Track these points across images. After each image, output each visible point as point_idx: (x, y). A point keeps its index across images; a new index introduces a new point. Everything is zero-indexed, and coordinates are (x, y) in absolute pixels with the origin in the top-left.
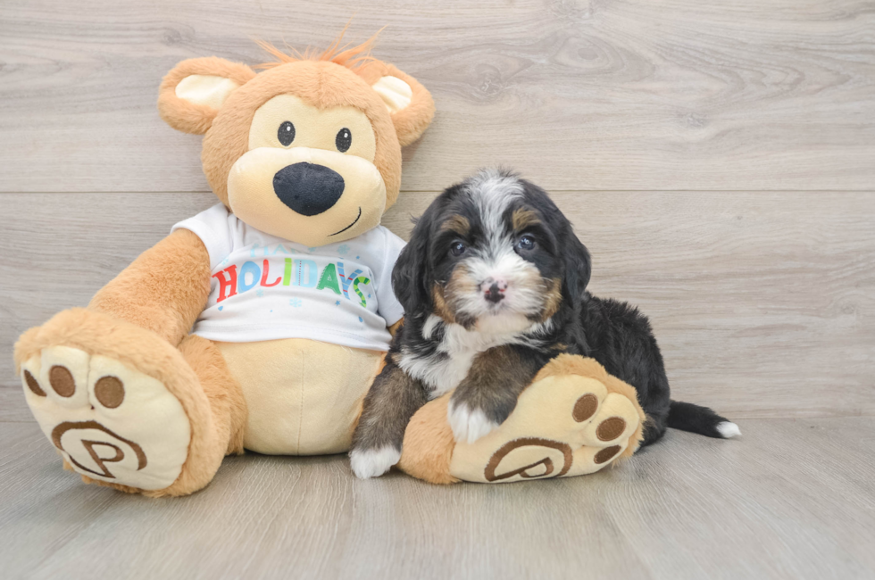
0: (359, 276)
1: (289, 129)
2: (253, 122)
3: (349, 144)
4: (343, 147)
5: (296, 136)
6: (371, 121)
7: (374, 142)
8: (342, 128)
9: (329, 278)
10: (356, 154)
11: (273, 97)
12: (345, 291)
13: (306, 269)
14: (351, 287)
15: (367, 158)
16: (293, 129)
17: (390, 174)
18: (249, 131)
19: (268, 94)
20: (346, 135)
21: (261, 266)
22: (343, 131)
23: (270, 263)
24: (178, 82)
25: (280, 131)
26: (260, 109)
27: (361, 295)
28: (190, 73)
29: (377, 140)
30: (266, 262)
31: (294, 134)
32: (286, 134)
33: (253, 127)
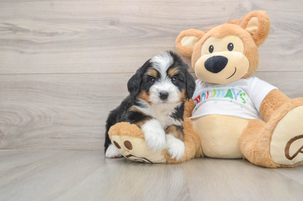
0: (241, 93)
1: (212, 47)
2: (202, 48)
3: (233, 48)
4: (231, 49)
5: (214, 49)
6: (241, 39)
7: (243, 46)
8: (229, 43)
9: (229, 94)
10: (236, 51)
11: (207, 39)
12: (236, 98)
13: (221, 92)
14: (239, 97)
15: (240, 52)
16: (213, 47)
17: (250, 56)
18: (201, 52)
19: (205, 39)
20: (231, 45)
21: (206, 94)
22: (230, 44)
23: (209, 92)
24: (181, 40)
25: (209, 49)
26: (204, 44)
27: (243, 99)
28: (184, 36)
29: (244, 45)
30: (208, 93)
31: (213, 49)
32: (211, 50)
33: (202, 50)
